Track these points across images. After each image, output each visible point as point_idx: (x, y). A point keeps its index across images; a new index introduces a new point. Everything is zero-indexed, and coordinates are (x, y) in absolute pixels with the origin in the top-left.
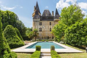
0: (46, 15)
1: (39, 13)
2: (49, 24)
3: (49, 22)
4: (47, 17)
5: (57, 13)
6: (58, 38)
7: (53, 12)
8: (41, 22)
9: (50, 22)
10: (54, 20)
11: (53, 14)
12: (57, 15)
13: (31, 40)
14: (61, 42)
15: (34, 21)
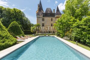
0: (48, 12)
1: (42, 11)
2: (51, 20)
3: (50, 18)
4: (49, 13)
5: (58, 10)
6: (61, 33)
7: (54, 10)
8: (44, 18)
9: (52, 18)
10: (55, 16)
11: (54, 12)
12: (58, 12)
13: (33, 35)
14: (65, 38)
15: (37, 17)
